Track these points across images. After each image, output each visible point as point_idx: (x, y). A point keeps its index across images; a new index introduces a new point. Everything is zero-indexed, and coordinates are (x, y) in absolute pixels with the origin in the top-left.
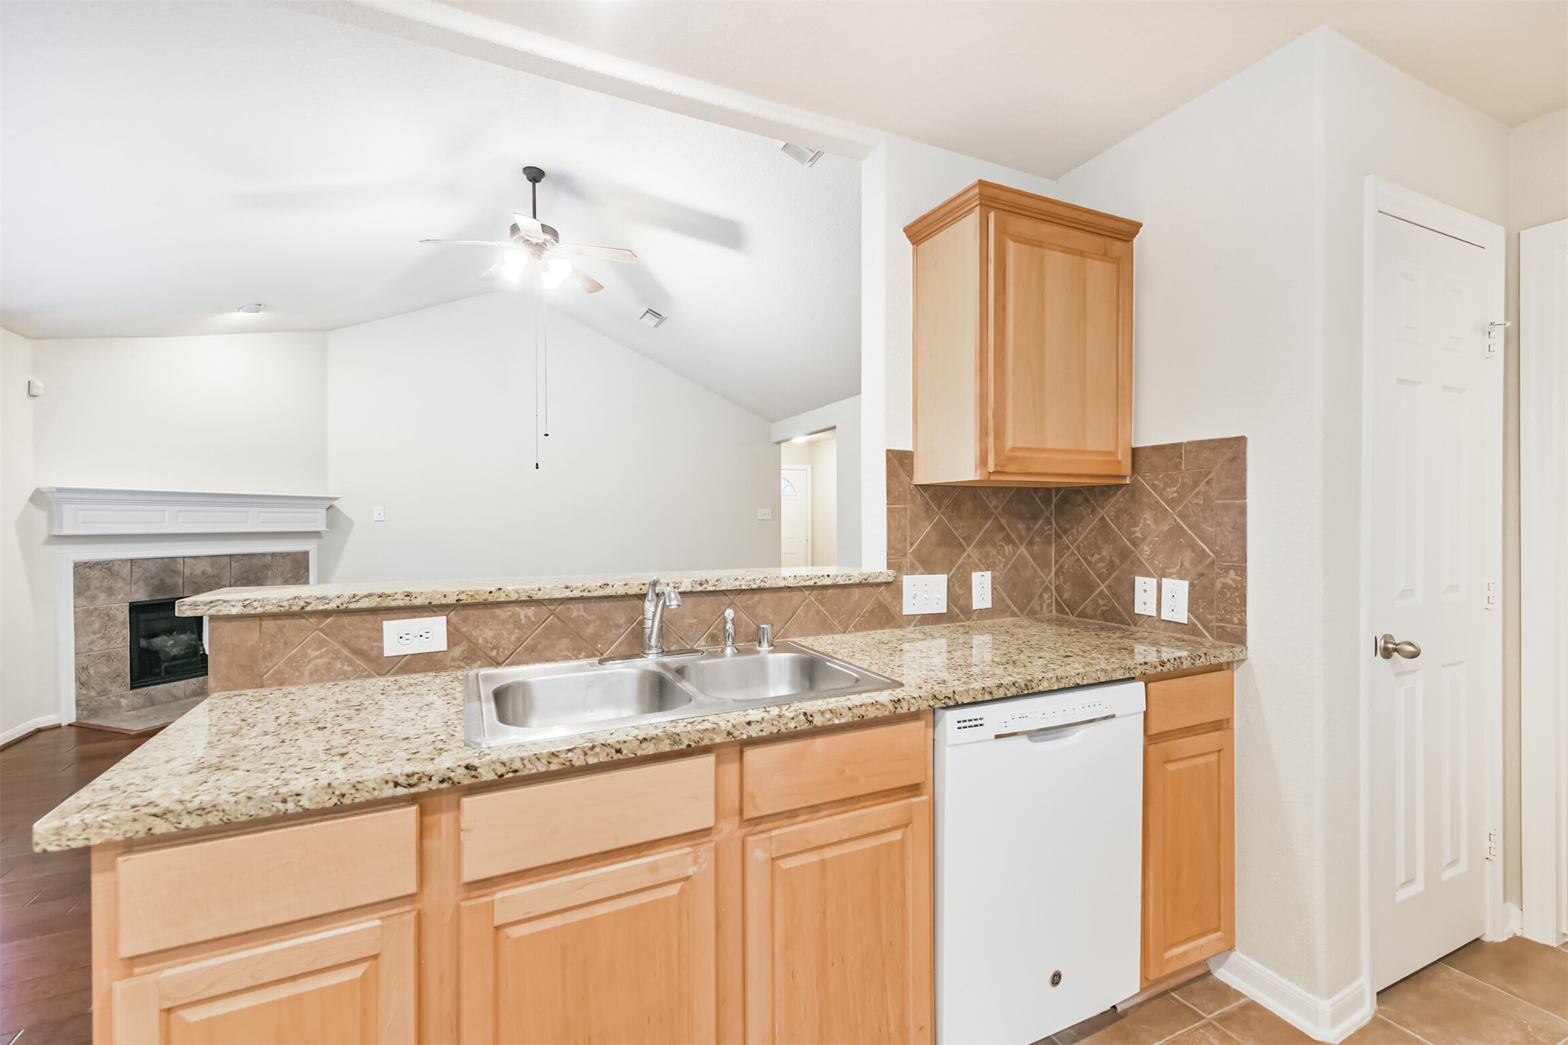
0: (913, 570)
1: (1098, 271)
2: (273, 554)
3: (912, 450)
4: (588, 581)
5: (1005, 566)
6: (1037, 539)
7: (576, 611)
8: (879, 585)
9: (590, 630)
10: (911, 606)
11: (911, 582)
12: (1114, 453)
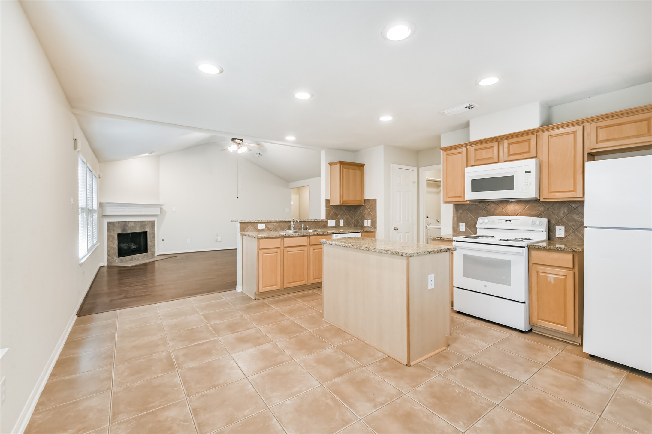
0: (330, 219)
1: (358, 172)
2: (147, 221)
3: (329, 199)
5: (345, 219)
6: (351, 214)
7: (281, 224)
8: (324, 221)
9: (283, 227)
10: (329, 225)
11: (329, 221)
12: (361, 200)
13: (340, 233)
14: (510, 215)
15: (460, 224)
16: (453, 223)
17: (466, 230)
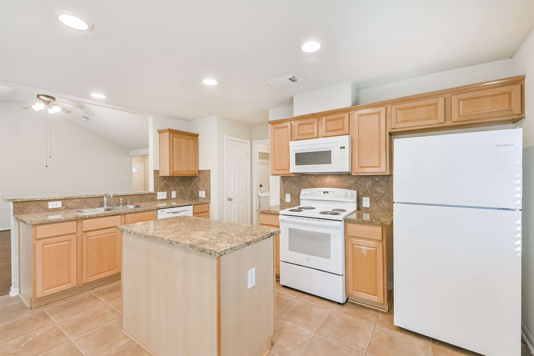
0: (159, 191)
1: (191, 142)
3: (159, 169)
4: (92, 194)
5: (179, 190)
6: (185, 185)
7: (88, 200)
8: (152, 194)
9: (91, 203)
10: (159, 198)
11: (159, 193)
12: (195, 171)
13: (167, 207)
14: (327, 187)
15: (287, 195)
16: (281, 194)
17: (291, 200)
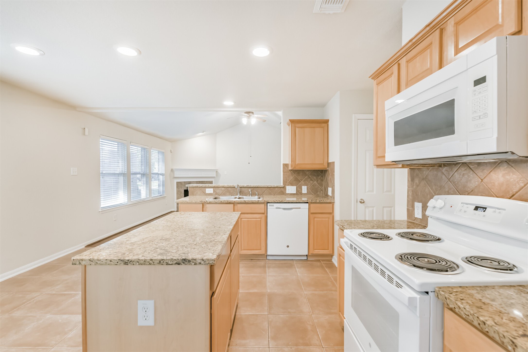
0: (288, 185)
1: (318, 131)
2: (206, 181)
3: (288, 163)
4: (231, 185)
5: (311, 185)
6: (319, 180)
7: (230, 189)
8: (281, 187)
10: (288, 192)
11: (288, 187)
12: (323, 164)
13: (277, 202)
15: (416, 204)
17: (423, 215)
